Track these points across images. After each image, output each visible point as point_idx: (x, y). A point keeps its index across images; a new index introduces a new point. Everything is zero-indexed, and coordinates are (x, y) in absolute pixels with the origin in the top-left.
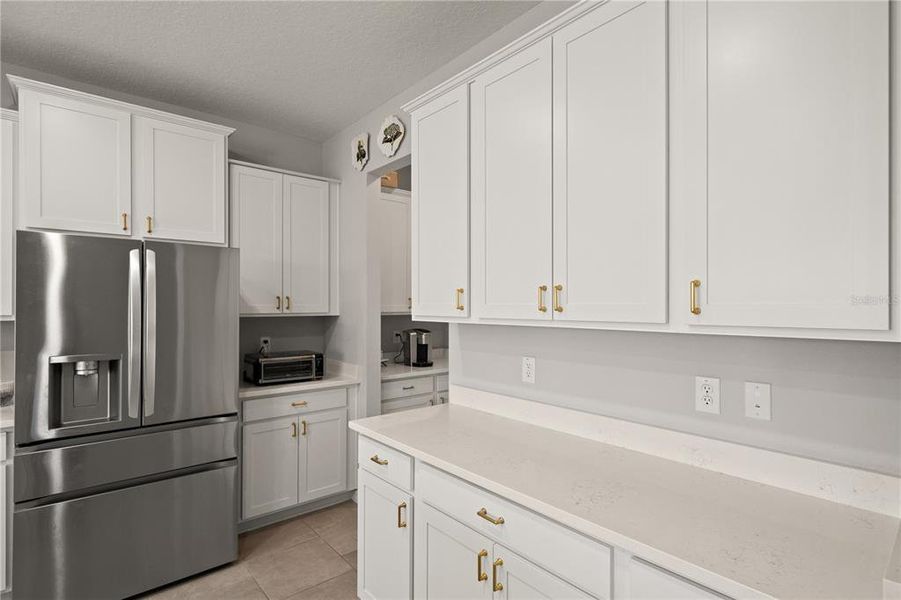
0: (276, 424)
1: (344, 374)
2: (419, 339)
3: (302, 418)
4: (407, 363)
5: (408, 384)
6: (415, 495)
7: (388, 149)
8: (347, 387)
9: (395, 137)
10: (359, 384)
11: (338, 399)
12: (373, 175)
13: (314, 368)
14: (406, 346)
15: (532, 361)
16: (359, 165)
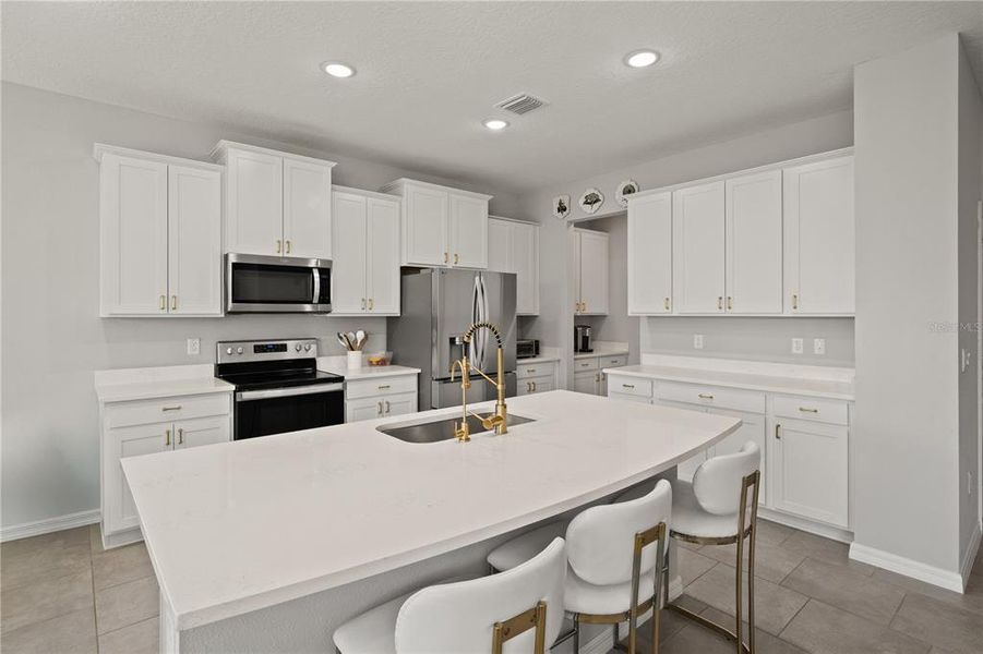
1: (546, 354)
2: (583, 333)
3: (532, 380)
4: (576, 350)
5: (585, 362)
7: (587, 210)
8: (554, 362)
10: (559, 361)
11: (546, 369)
12: (570, 223)
13: (533, 349)
15: (701, 337)
16: (560, 215)
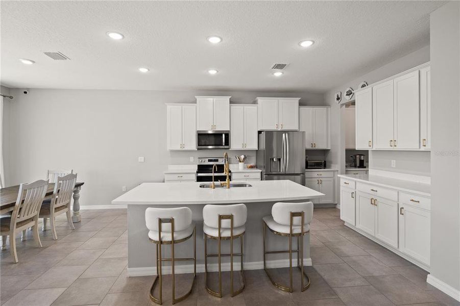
0: (313, 179)
1: (332, 167)
2: (360, 158)
3: (320, 179)
4: (355, 166)
6: (356, 190)
7: (348, 98)
8: (334, 171)
9: (350, 94)
10: (338, 170)
12: (342, 105)
13: (323, 165)
14: (355, 161)
15: (395, 161)
16: (337, 102)
